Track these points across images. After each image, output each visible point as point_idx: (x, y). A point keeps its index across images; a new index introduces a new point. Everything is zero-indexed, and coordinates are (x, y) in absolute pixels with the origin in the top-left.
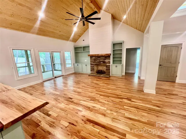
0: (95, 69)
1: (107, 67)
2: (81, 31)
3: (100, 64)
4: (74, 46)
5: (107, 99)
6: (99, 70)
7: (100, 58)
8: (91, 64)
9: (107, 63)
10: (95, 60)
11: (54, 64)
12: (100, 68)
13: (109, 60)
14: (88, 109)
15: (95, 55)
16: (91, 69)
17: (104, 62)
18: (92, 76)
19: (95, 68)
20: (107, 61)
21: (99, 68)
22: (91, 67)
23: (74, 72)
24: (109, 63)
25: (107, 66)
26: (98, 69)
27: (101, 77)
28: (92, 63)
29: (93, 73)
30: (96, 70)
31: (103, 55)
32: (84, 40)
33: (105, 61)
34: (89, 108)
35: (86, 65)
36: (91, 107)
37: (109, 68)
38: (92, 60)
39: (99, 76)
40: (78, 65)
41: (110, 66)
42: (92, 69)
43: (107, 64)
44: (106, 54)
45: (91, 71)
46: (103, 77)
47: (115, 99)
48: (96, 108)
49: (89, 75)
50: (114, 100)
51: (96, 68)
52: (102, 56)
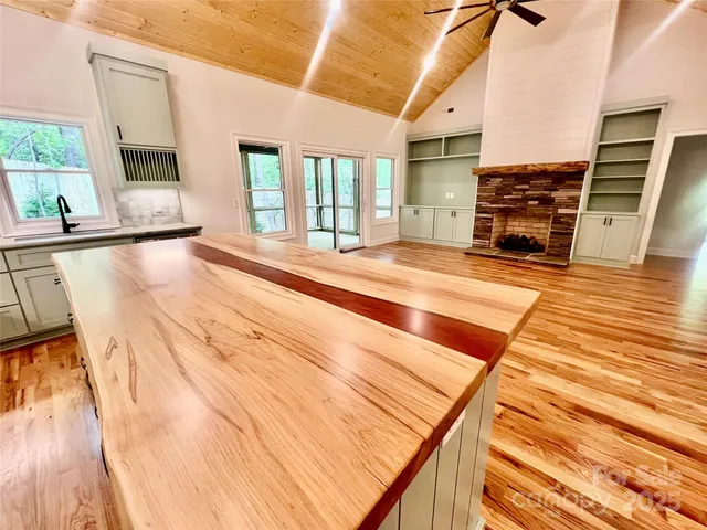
0: (493, 230)
1: (561, 223)
2: (450, 69)
3: (525, 209)
4: (407, 135)
5: (616, 345)
6: (512, 236)
7: (528, 183)
8: (479, 210)
9: (561, 205)
10: (500, 191)
11: (321, 208)
12: (518, 227)
13: (573, 193)
14: (551, 370)
15: (510, 168)
16: (476, 228)
17: (546, 201)
18: (481, 255)
19: (496, 225)
20: (560, 195)
21: (508, 228)
22: (477, 219)
23: (396, 238)
24: (575, 202)
25: (557, 220)
26: (505, 231)
27: (523, 261)
28: (484, 204)
29: (483, 247)
30: (497, 234)
31: (550, 168)
32: (451, 110)
33: (554, 194)
34: (554, 367)
35: (454, 214)
36: (559, 365)
37: (570, 226)
38: (484, 191)
39: (516, 260)
40: (416, 212)
41: (574, 216)
42: (481, 231)
43: (561, 211)
44: (568, 164)
45: (475, 236)
46: (535, 263)
47: (659, 351)
48: (586, 373)
49: (467, 254)
50: (657, 356)
51: (498, 224)
52: (542, 173)
